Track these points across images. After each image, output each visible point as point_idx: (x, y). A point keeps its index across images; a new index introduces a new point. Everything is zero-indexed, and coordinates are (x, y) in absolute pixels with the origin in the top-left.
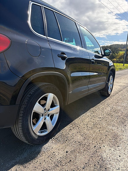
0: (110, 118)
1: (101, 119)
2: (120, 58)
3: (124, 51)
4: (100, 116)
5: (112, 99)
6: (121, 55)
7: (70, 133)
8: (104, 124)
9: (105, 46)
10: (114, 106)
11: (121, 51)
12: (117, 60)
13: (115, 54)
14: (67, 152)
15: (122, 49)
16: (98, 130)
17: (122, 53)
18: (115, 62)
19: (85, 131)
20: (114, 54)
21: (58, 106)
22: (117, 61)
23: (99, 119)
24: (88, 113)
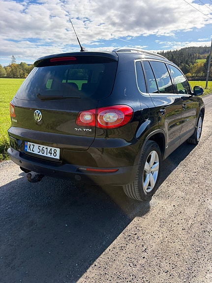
0: (207, 172)
1: (196, 174)
2: (198, 71)
3: (204, 58)
4: (195, 171)
5: (202, 148)
6: (199, 66)
7: (170, 190)
8: (202, 179)
9: (172, 51)
10: (208, 158)
11: (199, 58)
12: (193, 75)
13: (189, 66)
14: (174, 206)
15: (201, 56)
16: (197, 185)
17: (201, 62)
18: (190, 79)
19: (184, 186)
20: (188, 64)
21: (158, 163)
22: (192, 77)
23: (194, 174)
24: (179, 168)
